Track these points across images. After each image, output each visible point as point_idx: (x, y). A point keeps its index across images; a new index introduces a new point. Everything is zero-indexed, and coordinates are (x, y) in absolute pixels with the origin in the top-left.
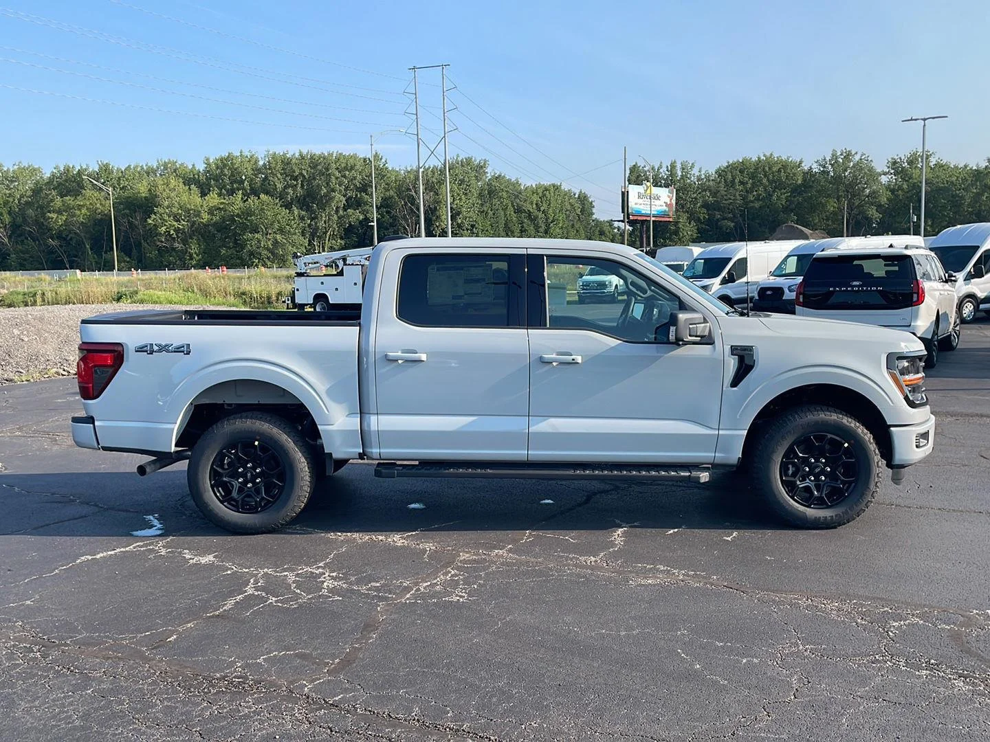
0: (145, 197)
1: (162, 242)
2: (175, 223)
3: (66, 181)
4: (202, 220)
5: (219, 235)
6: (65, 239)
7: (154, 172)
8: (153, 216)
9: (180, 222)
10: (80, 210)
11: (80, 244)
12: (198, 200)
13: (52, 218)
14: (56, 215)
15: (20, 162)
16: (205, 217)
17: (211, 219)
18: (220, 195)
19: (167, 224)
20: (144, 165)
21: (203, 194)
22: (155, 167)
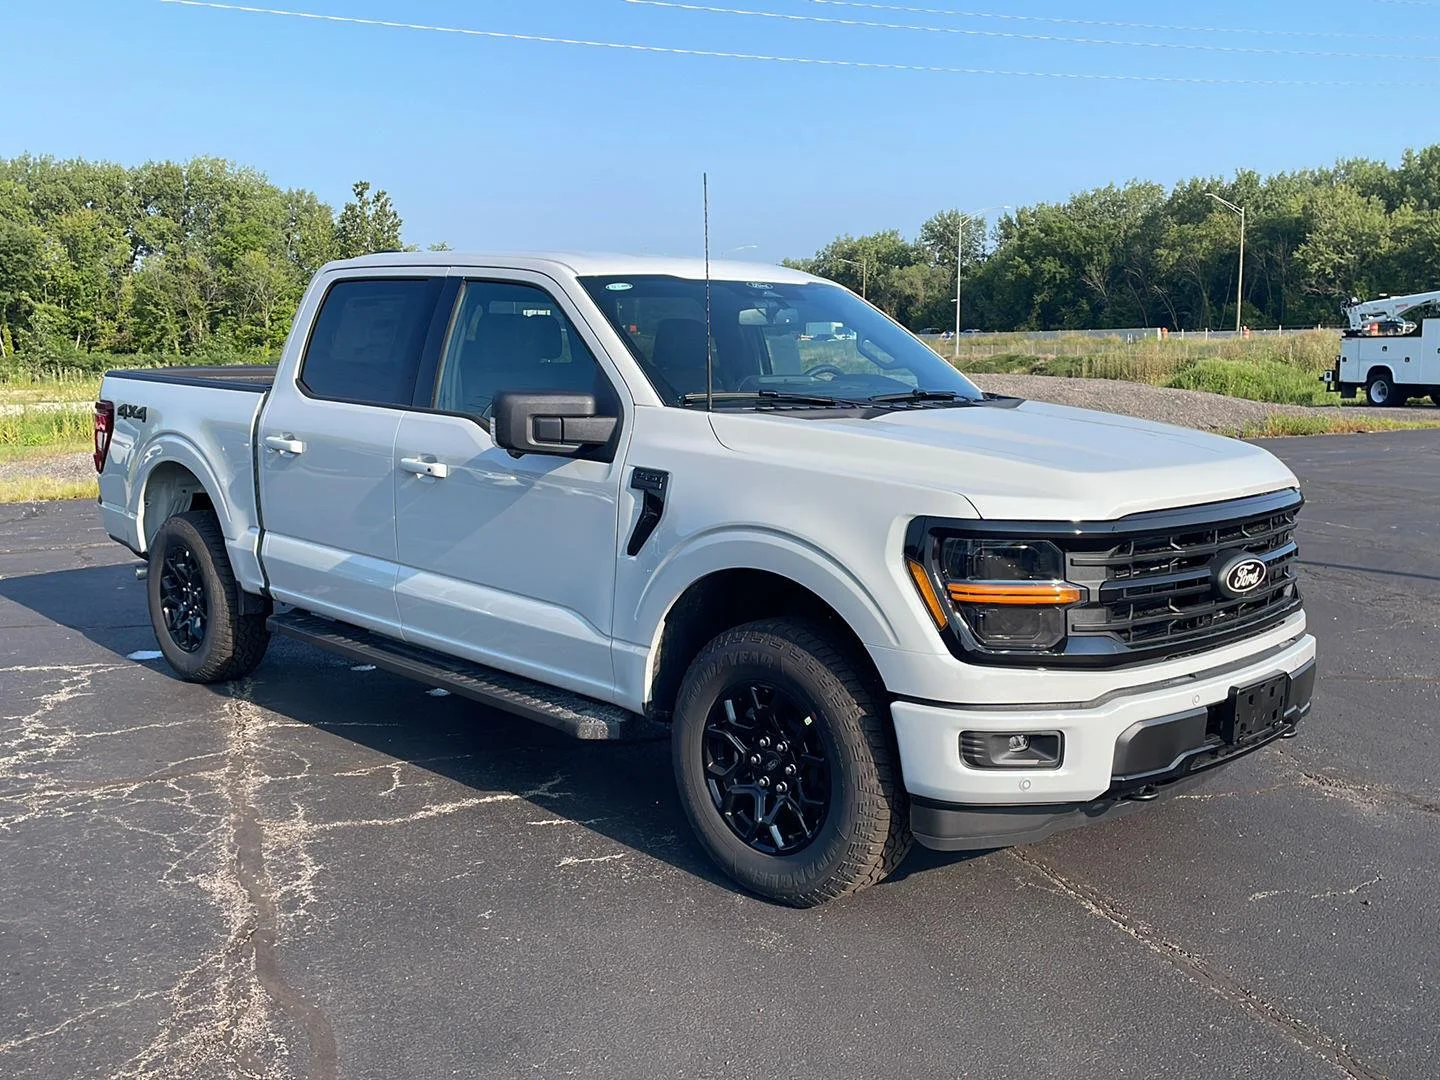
0: (1299, 218)
1: (1311, 286)
2: (1335, 256)
3: (1190, 202)
4: (1379, 251)
5: (1404, 274)
6: (1175, 285)
7: (1329, 178)
8: (1303, 247)
9: (1343, 254)
10: (1200, 242)
11: (1196, 291)
12: (1378, 218)
13: (1162, 255)
14: (1167, 251)
15: (1135, 180)
16: (1386, 245)
17: (1395, 249)
18: (1418, 209)
19: (1321, 258)
20: (1316, 170)
21: (1390, 208)
22: (1331, 172)
